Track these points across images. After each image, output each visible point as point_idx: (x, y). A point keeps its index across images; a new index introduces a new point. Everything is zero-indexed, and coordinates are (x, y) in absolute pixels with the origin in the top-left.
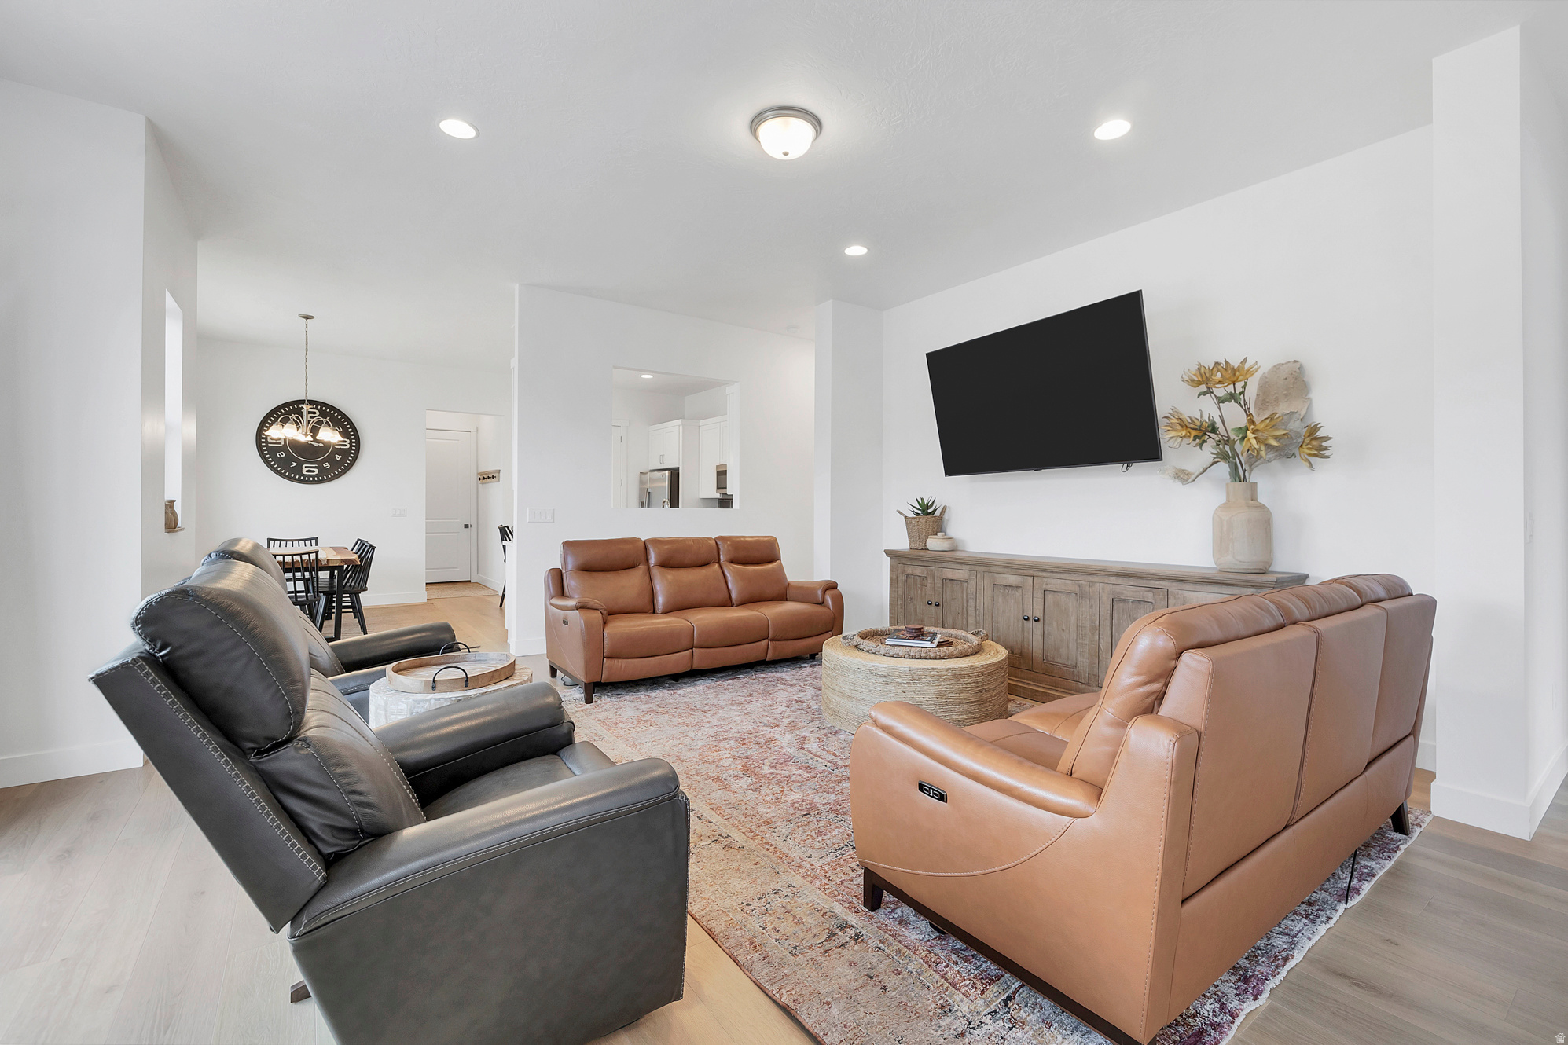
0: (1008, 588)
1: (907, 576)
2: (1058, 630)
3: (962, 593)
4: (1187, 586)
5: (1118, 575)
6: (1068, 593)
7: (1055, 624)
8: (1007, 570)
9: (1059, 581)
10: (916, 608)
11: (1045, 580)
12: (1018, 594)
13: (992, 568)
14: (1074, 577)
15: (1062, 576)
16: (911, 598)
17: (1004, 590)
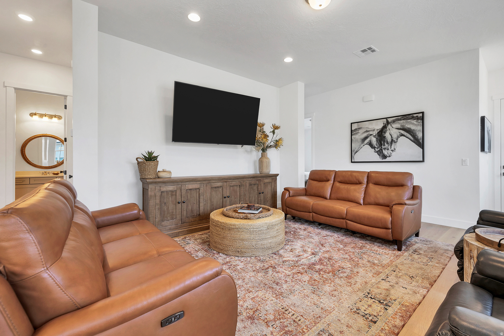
0: (217, 188)
1: (162, 192)
2: (234, 198)
3: (196, 194)
4: (264, 178)
5: (251, 177)
6: (237, 186)
7: (233, 197)
8: (217, 181)
9: (234, 182)
10: (168, 208)
11: (230, 182)
12: (221, 189)
13: (210, 181)
14: (239, 180)
15: (236, 180)
16: (165, 203)
17: (215, 189)
